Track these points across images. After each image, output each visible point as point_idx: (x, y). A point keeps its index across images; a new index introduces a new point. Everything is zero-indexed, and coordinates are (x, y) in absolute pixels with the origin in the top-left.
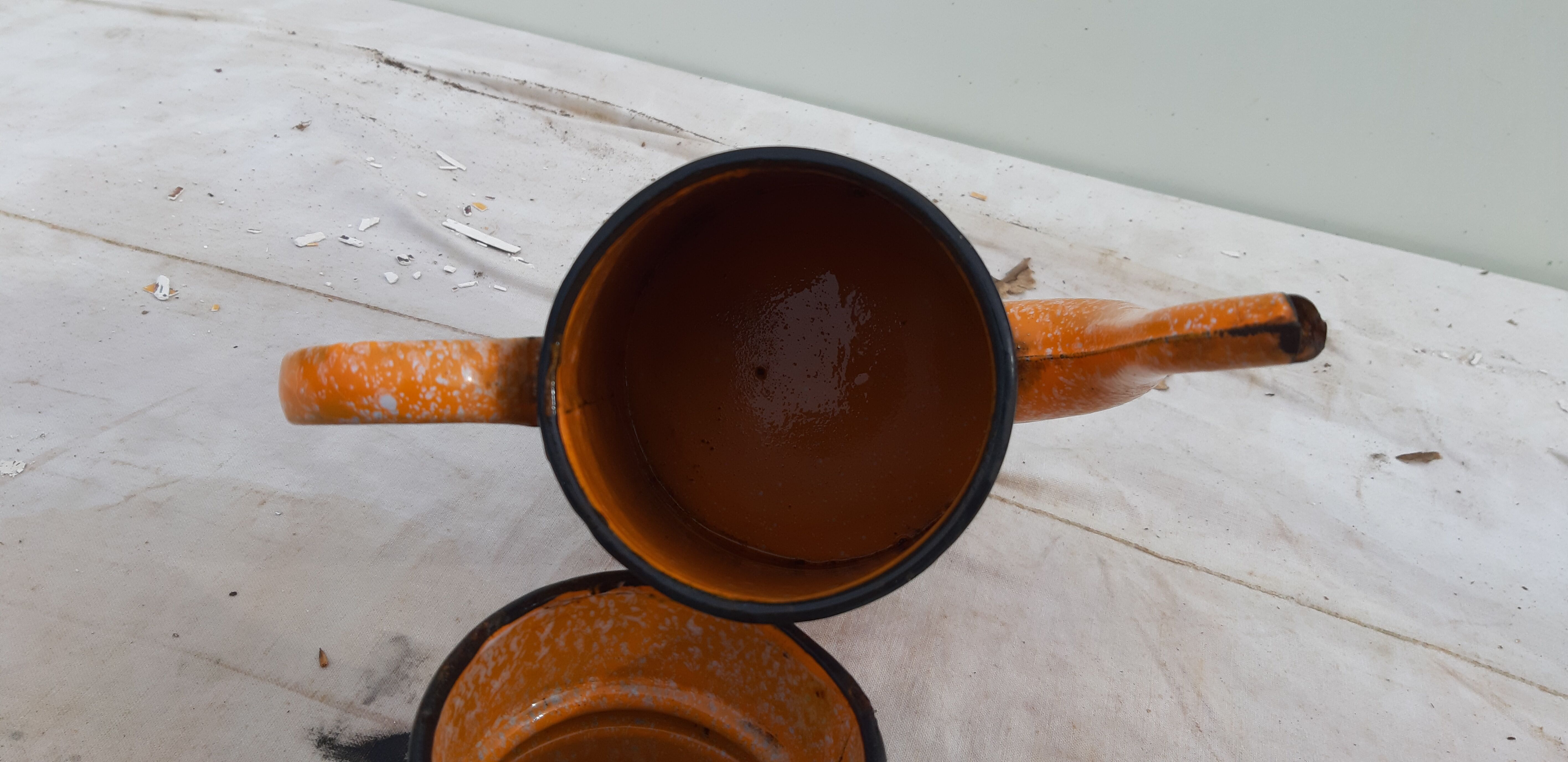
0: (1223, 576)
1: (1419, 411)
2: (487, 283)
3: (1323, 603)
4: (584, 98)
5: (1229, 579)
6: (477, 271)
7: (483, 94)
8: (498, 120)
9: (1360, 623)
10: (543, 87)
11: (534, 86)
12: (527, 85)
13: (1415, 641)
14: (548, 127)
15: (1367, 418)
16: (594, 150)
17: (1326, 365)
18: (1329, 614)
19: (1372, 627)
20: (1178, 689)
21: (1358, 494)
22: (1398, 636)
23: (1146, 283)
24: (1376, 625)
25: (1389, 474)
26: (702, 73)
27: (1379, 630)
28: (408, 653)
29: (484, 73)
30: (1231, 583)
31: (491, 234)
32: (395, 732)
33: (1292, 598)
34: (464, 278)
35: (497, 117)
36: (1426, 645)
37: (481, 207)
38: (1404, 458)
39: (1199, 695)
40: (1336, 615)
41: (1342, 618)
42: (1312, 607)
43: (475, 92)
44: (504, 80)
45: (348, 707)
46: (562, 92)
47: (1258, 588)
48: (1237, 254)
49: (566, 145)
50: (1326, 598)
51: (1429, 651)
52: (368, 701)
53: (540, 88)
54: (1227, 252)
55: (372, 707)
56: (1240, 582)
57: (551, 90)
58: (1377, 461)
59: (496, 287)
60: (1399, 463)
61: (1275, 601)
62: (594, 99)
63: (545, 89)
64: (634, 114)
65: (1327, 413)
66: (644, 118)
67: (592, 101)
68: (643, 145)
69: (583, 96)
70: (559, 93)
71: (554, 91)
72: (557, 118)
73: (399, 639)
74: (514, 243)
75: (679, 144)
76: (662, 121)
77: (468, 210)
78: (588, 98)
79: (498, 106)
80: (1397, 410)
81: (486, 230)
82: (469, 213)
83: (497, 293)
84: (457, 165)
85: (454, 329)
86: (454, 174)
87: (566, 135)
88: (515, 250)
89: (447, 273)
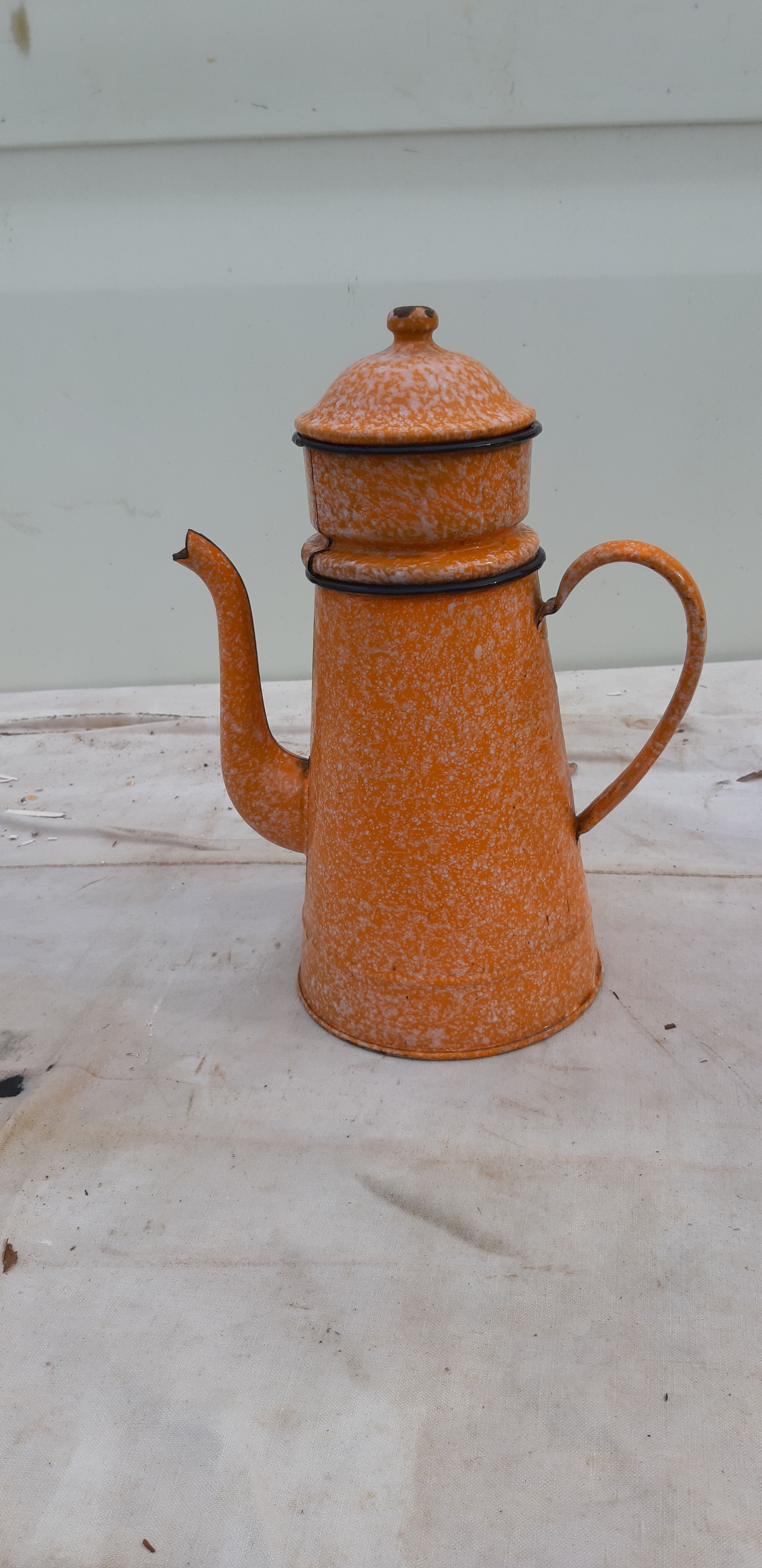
0: (598, 872)
1: (749, 747)
2: (43, 838)
3: (672, 870)
4: (102, 716)
5: (602, 873)
6: (34, 833)
7: (26, 734)
8: (39, 746)
9: (700, 876)
10: (69, 716)
11: (62, 718)
12: (58, 718)
13: (742, 876)
14: (78, 740)
15: (711, 762)
16: (115, 746)
17: (685, 740)
18: (678, 875)
19: (710, 876)
21: (706, 806)
22: (729, 877)
24: (712, 873)
25: (729, 790)
26: (194, 682)
27: (715, 876)
28: (13, 1037)
29: (23, 719)
30: (605, 875)
31: (42, 811)
32: (9, 1077)
33: (650, 872)
34: (26, 839)
35: (39, 744)
36: (750, 876)
37: (32, 798)
38: (742, 779)
40: (683, 875)
41: (687, 875)
42: (665, 874)
43: (19, 734)
44: (40, 719)
46: (85, 715)
47: (625, 873)
48: (619, 693)
49: (93, 748)
50: (675, 866)
51: (752, 880)
53: (68, 718)
54: (610, 694)
56: (610, 873)
57: (76, 716)
58: (720, 785)
59: (49, 839)
60: (739, 782)
61: (638, 877)
62: (110, 714)
63: (72, 717)
64: (141, 716)
65: (681, 766)
66: (150, 716)
67: (109, 716)
68: (152, 733)
69: (101, 714)
70: (83, 717)
71: (78, 717)
72: (83, 732)
74: (60, 811)
75: (178, 725)
76: (163, 715)
77: (22, 801)
78: (104, 714)
79: (38, 737)
80: (733, 750)
81: (38, 809)
82: (24, 802)
83: (51, 842)
84: (10, 778)
85: (21, 867)
86: (10, 784)
87: (92, 743)
88: (61, 814)
89: (13, 839)
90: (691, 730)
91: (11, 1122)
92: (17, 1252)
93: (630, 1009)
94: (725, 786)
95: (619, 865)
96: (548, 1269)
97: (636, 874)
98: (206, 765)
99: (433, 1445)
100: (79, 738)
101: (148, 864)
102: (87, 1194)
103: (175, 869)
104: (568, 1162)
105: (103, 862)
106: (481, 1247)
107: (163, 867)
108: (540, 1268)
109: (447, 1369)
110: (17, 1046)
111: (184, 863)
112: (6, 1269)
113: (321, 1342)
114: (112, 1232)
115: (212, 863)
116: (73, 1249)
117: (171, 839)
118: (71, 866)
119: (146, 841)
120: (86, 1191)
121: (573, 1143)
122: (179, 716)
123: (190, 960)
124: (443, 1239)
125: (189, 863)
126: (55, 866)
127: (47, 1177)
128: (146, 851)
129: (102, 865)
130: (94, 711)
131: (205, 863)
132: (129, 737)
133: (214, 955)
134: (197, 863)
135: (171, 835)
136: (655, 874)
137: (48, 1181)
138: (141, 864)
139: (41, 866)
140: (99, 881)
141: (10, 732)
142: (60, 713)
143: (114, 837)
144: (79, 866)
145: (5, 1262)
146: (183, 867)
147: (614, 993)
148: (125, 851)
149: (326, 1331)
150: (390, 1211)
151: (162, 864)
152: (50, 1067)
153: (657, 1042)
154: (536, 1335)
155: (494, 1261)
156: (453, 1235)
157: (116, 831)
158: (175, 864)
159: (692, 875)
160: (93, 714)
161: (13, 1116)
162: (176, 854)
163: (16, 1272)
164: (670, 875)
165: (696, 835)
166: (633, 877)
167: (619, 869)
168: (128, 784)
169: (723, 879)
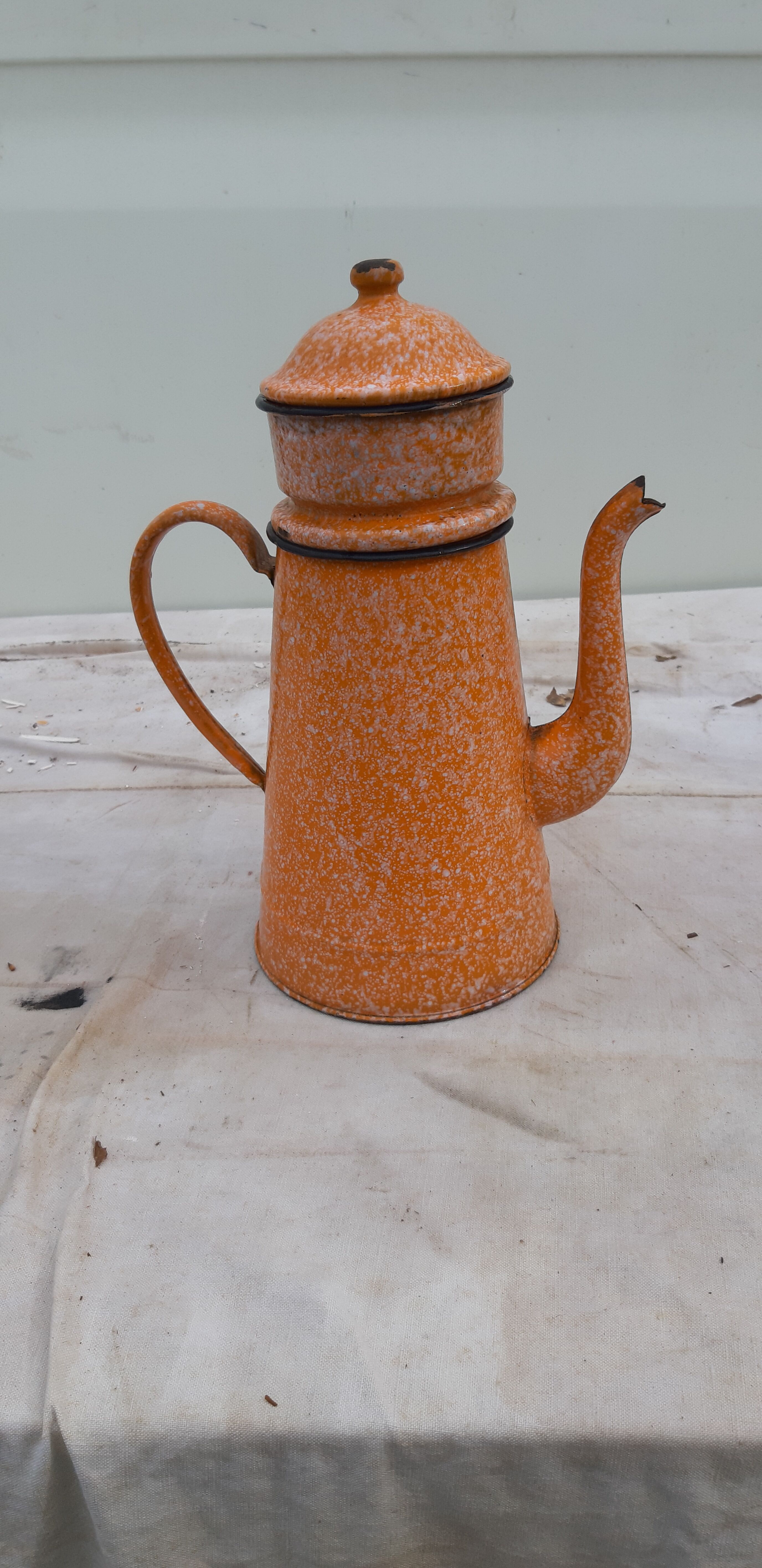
1: (742, 673)
2: (61, 763)
3: (680, 791)
4: (101, 642)
6: (53, 758)
7: (25, 660)
8: (41, 672)
9: (706, 796)
10: (69, 642)
11: (61, 644)
12: (57, 644)
13: (746, 796)
14: (79, 666)
15: (706, 688)
16: (118, 672)
17: (678, 667)
18: (685, 796)
19: (715, 796)
20: (583, 856)
21: (705, 730)
22: (734, 797)
23: (541, 650)
24: (717, 794)
25: (726, 714)
26: (187, 608)
27: (720, 796)
28: (66, 952)
29: (21, 645)
30: (616, 797)
31: (56, 736)
32: (70, 989)
33: (658, 793)
34: (44, 764)
35: (40, 670)
36: (753, 796)
37: (44, 723)
38: (737, 704)
39: (597, 856)
40: (690, 795)
41: (694, 796)
42: (673, 795)
43: (18, 660)
44: (39, 645)
45: (36, 985)
46: (83, 641)
47: (634, 794)
49: (96, 674)
50: (682, 788)
51: (756, 799)
52: (48, 980)
53: (67, 644)
55: (51, 982)
56: (621, 794)
57: (75, 642)
58: (717, 710)
59: (68, 763)
60: (734, 707)
61: (647, 798)
62: (109, 640)
63: (71, 643)
65: (678, 692)
67: (109, 642)
69: (100, 640)
70: (82, 643)
71: (77, 643)
72: (83, 658)
73: (57, 949)
74: (74, 736)
75: (179, 651)
77: (34, 726)
78: (104, 640)
79: (38, 663)
80: (728, 676)
81: (51, 734)
82: (37, 728)
83: (70, 767)
84: (18, 704)
85: (46, 791)
86: (19, 710)
87: (94, 669)
88: (76, 740)
89: (31, 764)
90: (684, 657)
91: (81, 1030)
92: (105, 1149)
93: (653, 919)
94: (722, 711)
95: (629, 787)
96: (604, 1152)
97: (645, 795)
98: (212, 692)
99: (517, 1306)
100: (80, 664)
101: (172, 787)
102: (163, 1095)
103: (199, 792)
104: (610, 1059)
105: (127, 786)
106: (539, 1134)
107: (187, 791)
108: (596, 1152)
109: (521, 1241)
110: (72, 961)
111: (207, 787)
112: (98, 1164)
113: (402, 1220)
114: (193, 1128)
115: (235, 787)
116: (157, 1144)
117: (190, 763)
118: (96, 789)
119: (166, 765)
120: (161, 1092)
121: (613, 1042)
122: (179, 643)
123: (227, 879)
124: (503, 1129)
125: (212, 787)
126: (80, 790)
127: (123, 1080)
128: (168, 775)
129: (126, 789)
130: (93, 637)
131: (227, 787)
132: (131, 664)
133: (250, 873)
134: (220, 787)
135: (191, 760)
136: (664, 795)
137: (124, 1084)
138: (166, 788)
139: (66, 790)
140: (125, 804)
141: (8, 657)
142: (59, 639)
143: (133, 762)
144: (104, 790)
145: (96, 1157)
146: (207, 790)
147: (637, 905)
148: (146, 775)
149: (406, 1211)
150: (451, 1105)
151: (185, 788)
152: (110, 979)
153: (682, 949)
154: (598, 1210)
155: (552, 1147)
156: (511, 1124)
157: (135, 756)
158: (199, 787)
159: (699, 796)
160: (92, 641)
161: (83, 1025)
162: (198, 778)
163: (106, 1166)
164: (678, 795)
165: (698, 757)
166: (644, 798)
167: (630, 791)
168: (138, 710)
169: (729, 799)
